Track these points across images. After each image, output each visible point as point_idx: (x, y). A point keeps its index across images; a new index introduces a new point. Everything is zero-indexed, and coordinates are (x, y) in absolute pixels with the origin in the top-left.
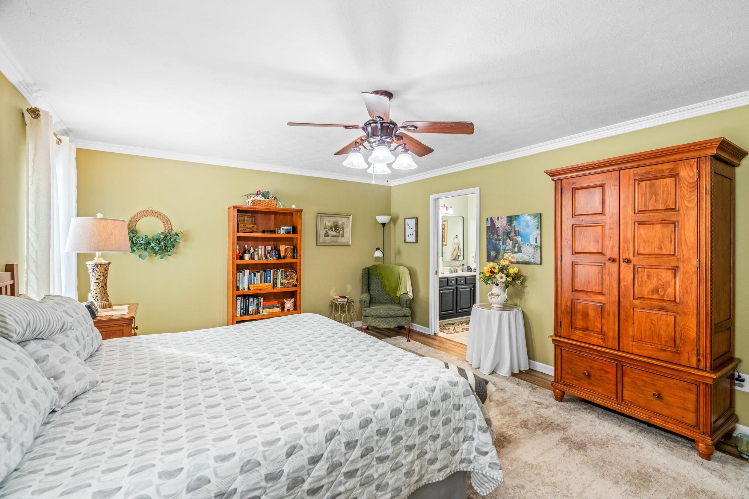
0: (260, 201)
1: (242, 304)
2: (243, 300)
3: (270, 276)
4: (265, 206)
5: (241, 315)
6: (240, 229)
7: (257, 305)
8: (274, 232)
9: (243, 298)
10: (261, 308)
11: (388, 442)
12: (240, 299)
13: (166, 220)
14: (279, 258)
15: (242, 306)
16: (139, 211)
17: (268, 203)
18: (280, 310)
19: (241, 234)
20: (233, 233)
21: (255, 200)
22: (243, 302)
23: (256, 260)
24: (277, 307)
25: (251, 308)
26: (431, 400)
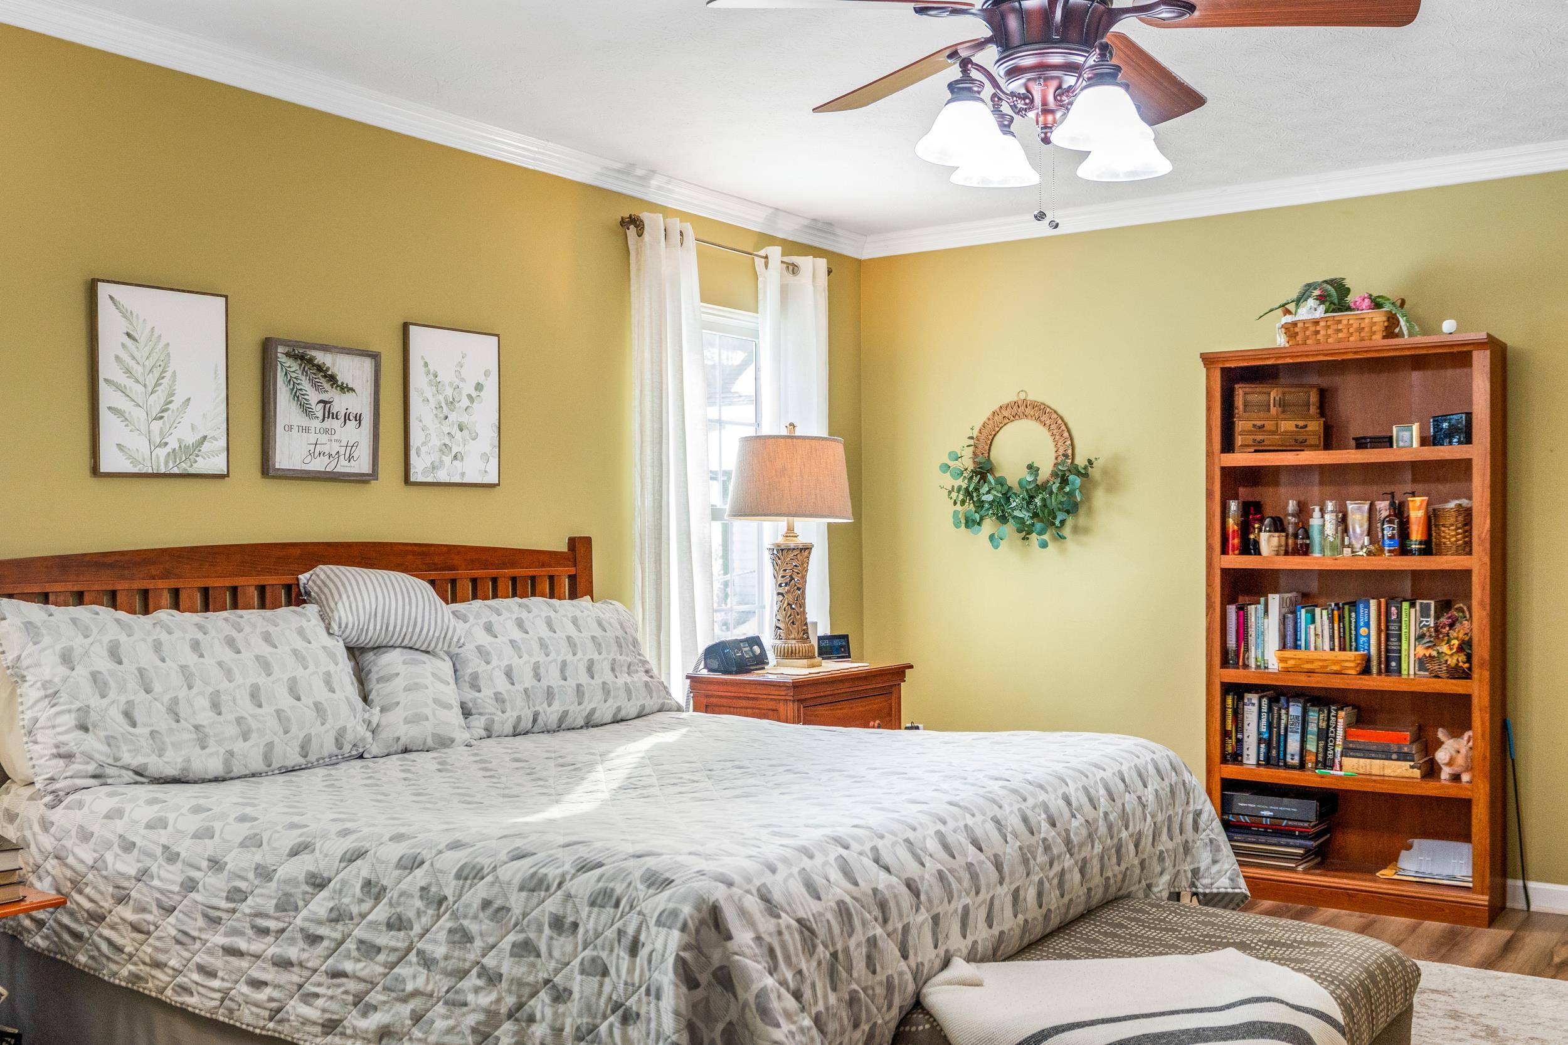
0: (1316, 322)
1: (1264, 721)
2: (1265, 709)
3: (1367, 625)
4: (1340, 341)
5: (1258, 765)
6: (1239, 440)
7: (1324, 735)
8: (1388, 441)
9: (1265, 701)
10: (1339, 749)
11: (441, 928)
12: (1255, 701)
13: (1060, 428)
14: (1404, 550)
15: (1264, 729)
16: (996, 407)
17: (1349, 326)
18: (1417, 773)
19: (1241, 459)
20: (1209, 454)
21: (1295, 324)
22: (1264, 716)
23: (1318, 559)
24: (1403, 757)
25: (1293, 744)
26: (564, 887)
